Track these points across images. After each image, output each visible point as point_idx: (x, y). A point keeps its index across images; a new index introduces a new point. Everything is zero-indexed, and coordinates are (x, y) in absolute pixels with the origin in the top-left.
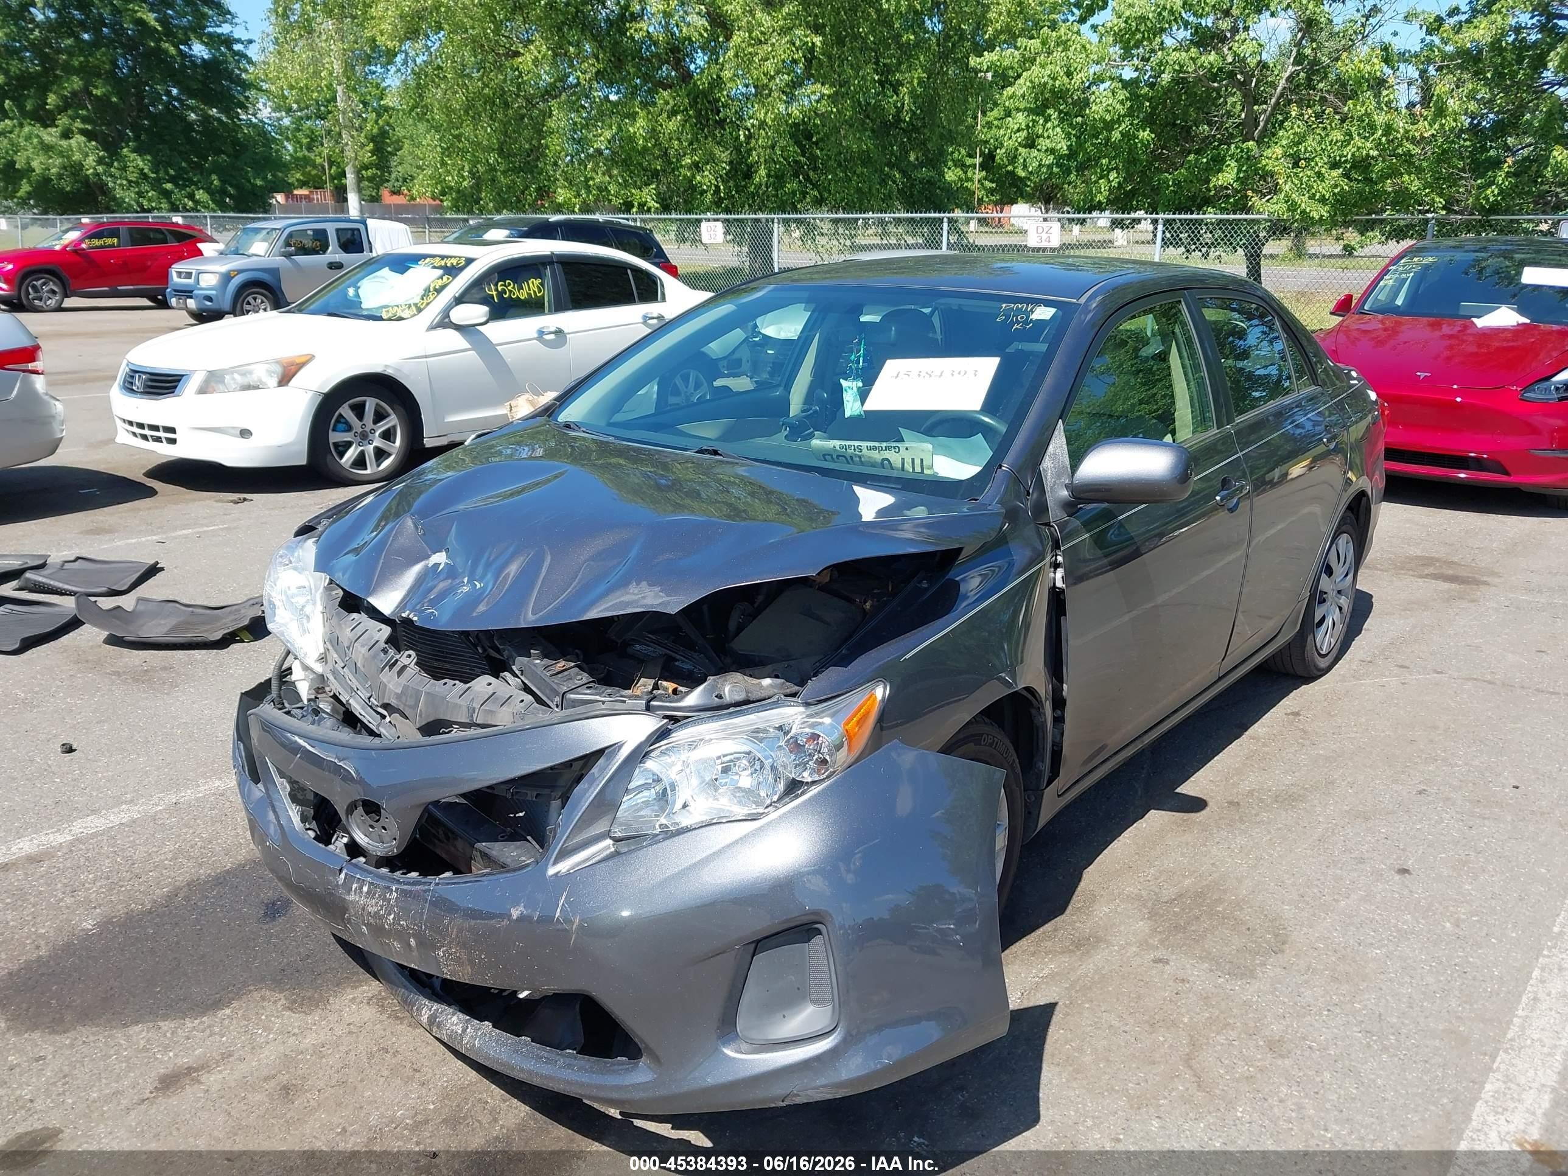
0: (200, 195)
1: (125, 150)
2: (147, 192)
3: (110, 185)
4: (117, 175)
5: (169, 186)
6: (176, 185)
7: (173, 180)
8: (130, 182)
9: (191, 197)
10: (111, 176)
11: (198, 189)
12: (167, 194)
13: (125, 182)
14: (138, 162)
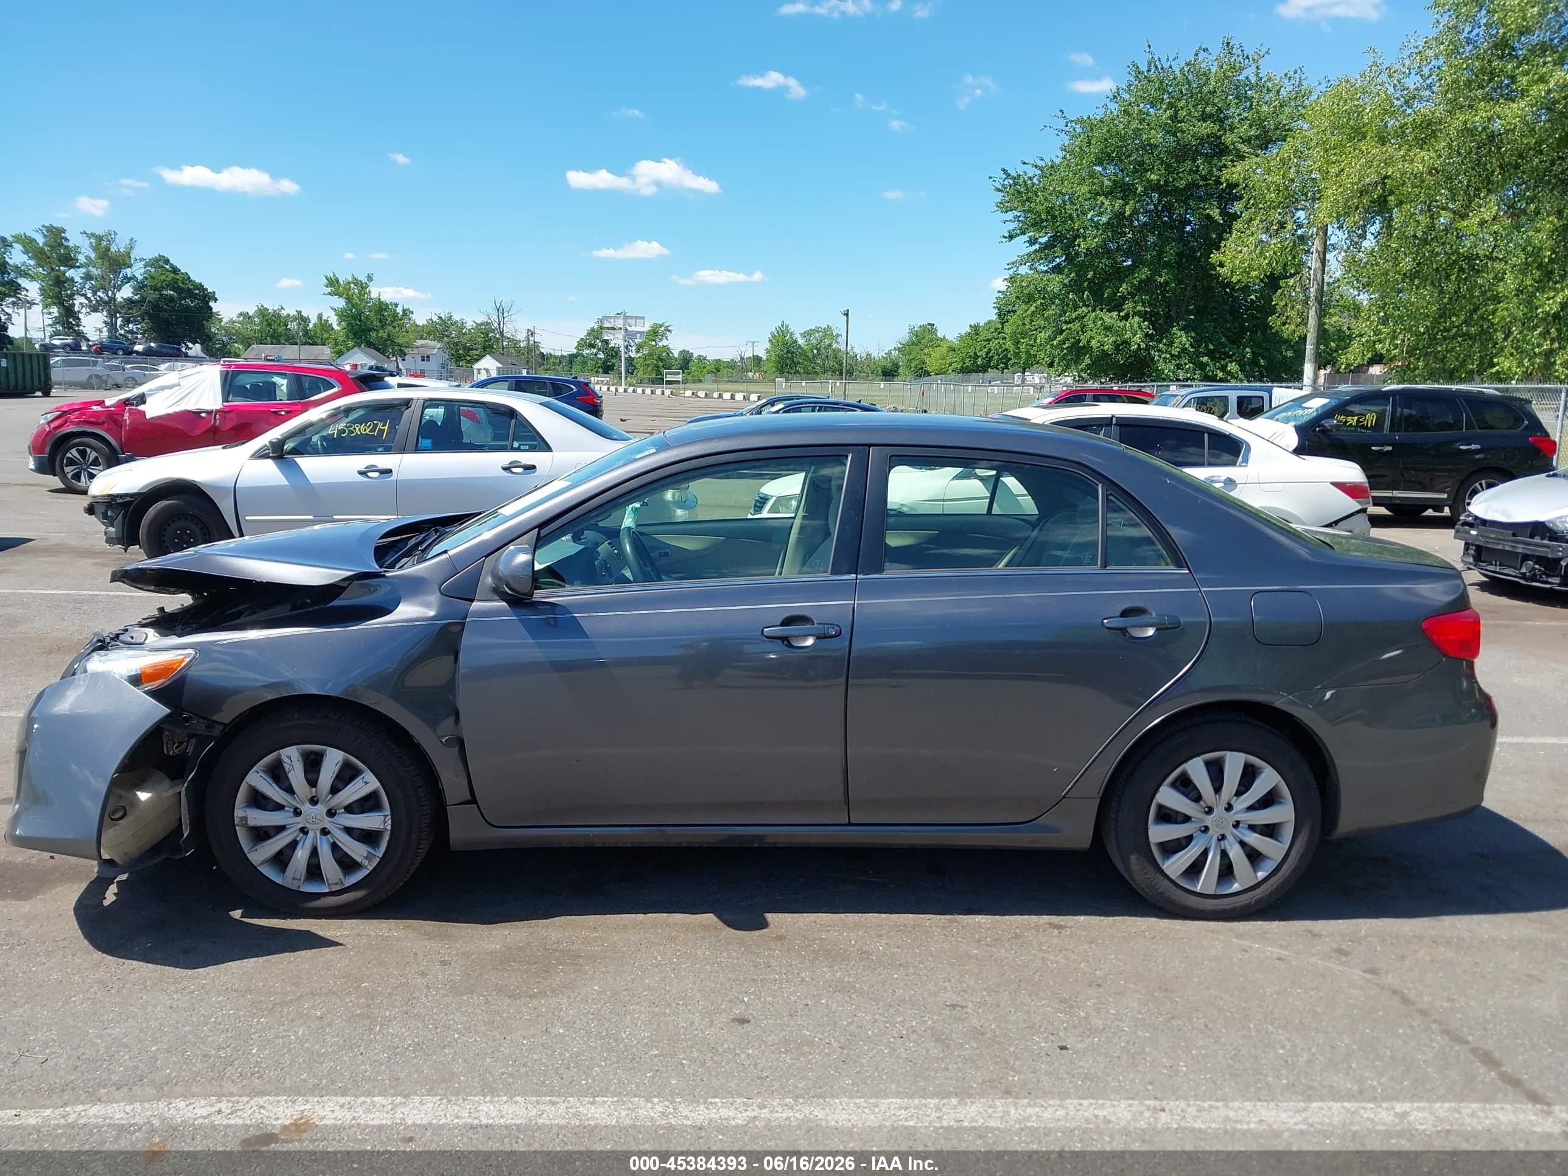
0: (1232, 367)
1: (1175, 329)
2: (1186, 364)
3: (1156, 358)
4: (1164, 350)
5: (1205, 359)
6: (1212, 358)
7: (1210, 354)
8: (1172, 356)
9: (1223, 369)
10: (1159, 351)
11: (1231, 362)
12: (1202, 366)
13: (1168, 356)
14: (1182, 338)
